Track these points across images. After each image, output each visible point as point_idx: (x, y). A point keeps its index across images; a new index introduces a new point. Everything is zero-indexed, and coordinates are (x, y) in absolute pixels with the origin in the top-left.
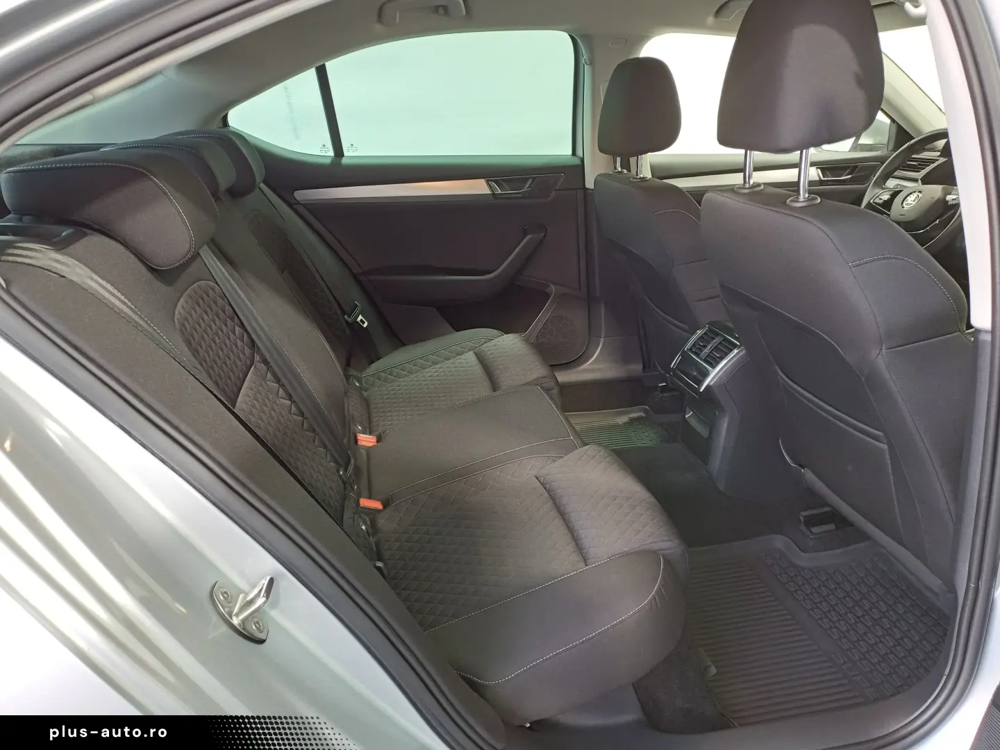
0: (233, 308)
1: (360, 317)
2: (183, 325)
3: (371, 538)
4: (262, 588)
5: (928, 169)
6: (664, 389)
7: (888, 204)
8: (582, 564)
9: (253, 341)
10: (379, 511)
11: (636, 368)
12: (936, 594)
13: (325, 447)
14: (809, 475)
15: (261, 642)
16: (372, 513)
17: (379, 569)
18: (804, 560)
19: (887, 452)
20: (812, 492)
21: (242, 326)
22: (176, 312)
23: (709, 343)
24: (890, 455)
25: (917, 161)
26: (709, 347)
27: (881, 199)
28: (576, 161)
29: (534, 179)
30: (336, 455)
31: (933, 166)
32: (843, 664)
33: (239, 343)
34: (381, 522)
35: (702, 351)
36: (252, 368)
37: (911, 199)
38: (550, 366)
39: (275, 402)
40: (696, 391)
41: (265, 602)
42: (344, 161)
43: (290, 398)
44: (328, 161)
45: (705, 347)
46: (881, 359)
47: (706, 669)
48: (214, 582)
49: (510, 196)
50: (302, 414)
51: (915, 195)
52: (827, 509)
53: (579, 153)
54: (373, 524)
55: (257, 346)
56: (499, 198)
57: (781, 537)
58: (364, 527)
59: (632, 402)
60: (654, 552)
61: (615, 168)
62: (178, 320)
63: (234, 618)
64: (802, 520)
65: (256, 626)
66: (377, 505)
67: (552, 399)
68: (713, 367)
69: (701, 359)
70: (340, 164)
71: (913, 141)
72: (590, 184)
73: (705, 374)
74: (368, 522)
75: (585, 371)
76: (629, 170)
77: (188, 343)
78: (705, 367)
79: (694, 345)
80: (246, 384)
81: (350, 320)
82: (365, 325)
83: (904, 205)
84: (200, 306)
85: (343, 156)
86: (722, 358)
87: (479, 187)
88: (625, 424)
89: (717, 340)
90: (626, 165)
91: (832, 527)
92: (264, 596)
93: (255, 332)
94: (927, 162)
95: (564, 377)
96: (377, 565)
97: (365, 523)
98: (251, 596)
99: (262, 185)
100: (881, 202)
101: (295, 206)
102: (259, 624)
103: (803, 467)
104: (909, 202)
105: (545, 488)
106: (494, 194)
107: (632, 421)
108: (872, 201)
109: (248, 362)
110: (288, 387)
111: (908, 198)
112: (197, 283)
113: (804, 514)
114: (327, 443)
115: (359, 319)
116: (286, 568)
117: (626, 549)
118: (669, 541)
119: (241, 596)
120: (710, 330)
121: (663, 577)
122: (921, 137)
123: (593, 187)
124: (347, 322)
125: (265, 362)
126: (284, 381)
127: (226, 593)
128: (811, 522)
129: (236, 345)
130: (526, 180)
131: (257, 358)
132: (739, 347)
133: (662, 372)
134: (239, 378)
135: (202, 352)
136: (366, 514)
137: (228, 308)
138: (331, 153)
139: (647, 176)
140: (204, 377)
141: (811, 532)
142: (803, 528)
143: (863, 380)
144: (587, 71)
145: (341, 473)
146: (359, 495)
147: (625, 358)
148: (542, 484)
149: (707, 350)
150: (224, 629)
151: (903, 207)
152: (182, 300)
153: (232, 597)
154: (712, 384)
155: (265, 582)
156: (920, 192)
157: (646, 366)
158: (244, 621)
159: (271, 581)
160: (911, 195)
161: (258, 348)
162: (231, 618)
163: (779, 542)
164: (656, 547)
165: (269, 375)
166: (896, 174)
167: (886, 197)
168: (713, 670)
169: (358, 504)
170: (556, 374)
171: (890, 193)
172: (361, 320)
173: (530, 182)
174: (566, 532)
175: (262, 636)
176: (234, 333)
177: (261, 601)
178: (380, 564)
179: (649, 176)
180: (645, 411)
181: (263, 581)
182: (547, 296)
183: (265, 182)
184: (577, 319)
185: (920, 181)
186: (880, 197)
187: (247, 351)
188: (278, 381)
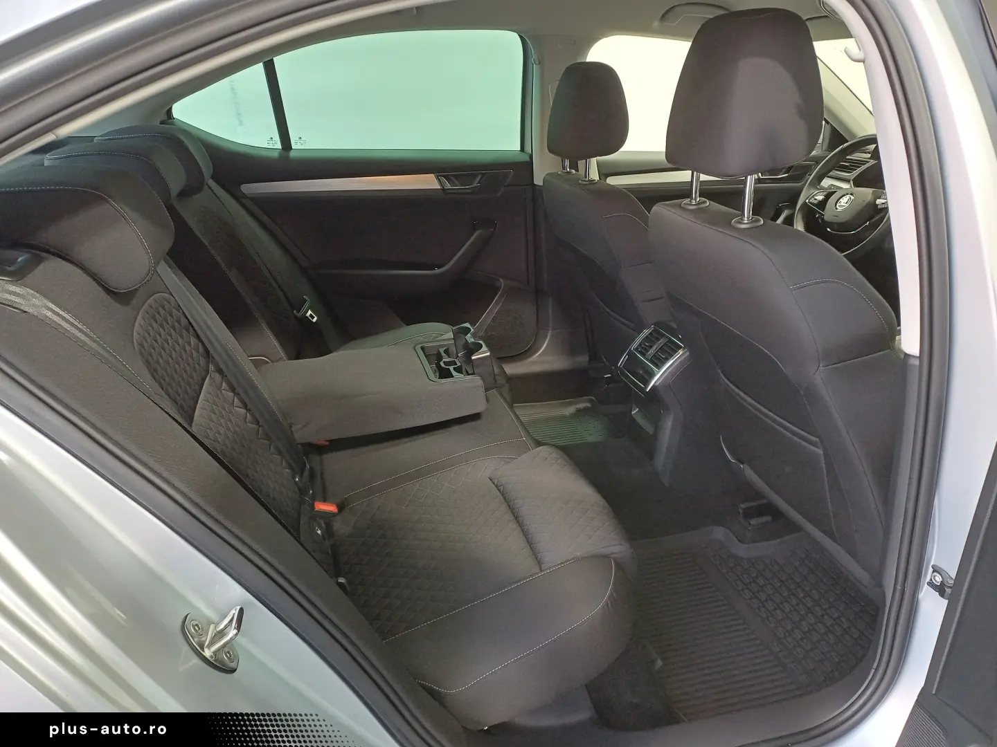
0: (188, 320)
1: (310, 312)
2: (143, 346)
3: (327, 541)
4: (233, 618)
5: (859, 171)
6: (608, 381)
7: (822, 204)
8: (537, 570)
9: (207, 351)
10: (333, 515)
11: (583, 360)
12: (866, 587)
13: (280, 453)
14: (748, 472)
15: (233, 671)
16: (327, 516)
17: (341, 585)
18: (743, 551)
19: (822, 458)
20: (750, 486)
21: (198, 337)
22: (135, 333)
23: (654, 344)
24: (825, 459)
25: (850, 162)
26: (654, 348)
27: (816, 199)
28: (525, 158)
29: (483, 174)
30: (291, 461)
31: (864, 167)
32: (779, 652)
33: (195, 354)
34: (337, 525)
35: (648, 351)
36: (207, 379)
37: (844, 200)
38: (498, 358)
39: (231, 412)
40: (642, 390)
41: (236, 635)
42: (292, 154)
43: (245, 406)
44: (276, 154)
45: (651, 347)
46: (819, 377)
47: (653, 662)
48: (186, 614)
49: (460, 191)
50: (258, 423)
51: (848, 197)
52: (765, 501)
53: (528, 149)
54: (329, 529)
55: (212, 355)
56: (449, 193)
57: (720, 528)
58: (319, 532)
59: (578, 393)
60: (606, 557)
61: (564, 168)
62: (137, 341)
63: (206, 650)
64: (741, 512)
65: (226, 656)
66: (330, 508)
67: (502, 395)
68: (659, 367)
69: (647, 360)
70: (288, 158)
71: (846, 145)
72: (538, 180)
73: (652, 375)
74: (323, 525)
75: (533, 363)
76: (577, 170)
77: (147, 363)
78: (651, 368)
79: (640, 345)
80: (202, 396)
81: (299, 315)
82: (315, 320)
83: (838, 207)
84: (156, 322)
85: (292, 149)
86: (667, 359)
87: (427, 182)
88: (573, 416)
89: (662, 341)
90: (574, 166)
91: (769, 518)
92: (235, 628)
93: (210, 342)
94: (859, 164)
95: (511, 369)
96: (340, 581)
97: (321, 528)
98: (222, 626)
99: (212, 183)
100: (816, 202)
101: (244, 201)
102: (230, 654)
103: (743, 463)
104: (842, 204)
105: (499, 490)
106: (443, 189)
107: (579, 411)
108: (807, 201)
109: (204, 373)
110: (243, 396)
111: (841, 200)
112: (152, 297)
113: (742, 506)
114: (282, 449)
115: (308, 314)
116: (254, 596)
117: (579, 554)
118: (621, 545)
119: (212, 627)
120: (655, 330)
121: (614, 584)
122: (855, 141)
123: (542, 184)
124: (296, 317)
125: (220, 371)
126: (239, 390)
127: (197, 625)
128: (749, 514)
129: (192, 356)
130: (475, 176)
131: (212, 367)
132: (684, 348)
133: (608, 364)
134: (194, 391)
135: (160, 371)
136: (322, 518)
137: (183, 318)
138: (279, 146)
139: (595, 178)
140: (168, 405)
141: (750, 524)
142: (742, 520)
143: (802, 393)
144: (535, 70)
145: (297, 479)
146: (314, 499)
147: (572, 351)
148: (496, 486)
149: (652, 351)
150: (196, 661)
151: (837, 209)
152: (139, 317)
153: (203, 630)
154: (658, 384)
155: (235, 612)
156: (851, 194)
157: (593, 357)
158: (215, 653)
159: (241, 611)
160: (844, 198)
161: (213, 357)
162: (203, 651)
163: (719, 533)
164: (606, 551)
165: (224, 384)
166: (831, 173)
167: (820, 198)
168: (659, 663)
169: (313, 508)
170: (503, 366)
171: (825, 193)
172: (311, 315)
173: (480, 176)
174: (521, 535)
175: (233, 665)
176: (189, 344)
177: (233, 632)
178: (342, 580)
179: (597, 178)
180: (591, 401)
181: (233, 611)
182: (496, 290)
183: (213, 177)
184: (526, 312)
185: (852, 182)
186: (816, 197)
187: (202, 361)
188: (233, 390)
